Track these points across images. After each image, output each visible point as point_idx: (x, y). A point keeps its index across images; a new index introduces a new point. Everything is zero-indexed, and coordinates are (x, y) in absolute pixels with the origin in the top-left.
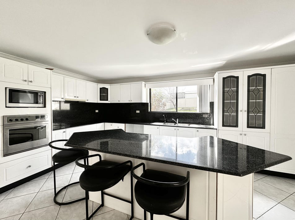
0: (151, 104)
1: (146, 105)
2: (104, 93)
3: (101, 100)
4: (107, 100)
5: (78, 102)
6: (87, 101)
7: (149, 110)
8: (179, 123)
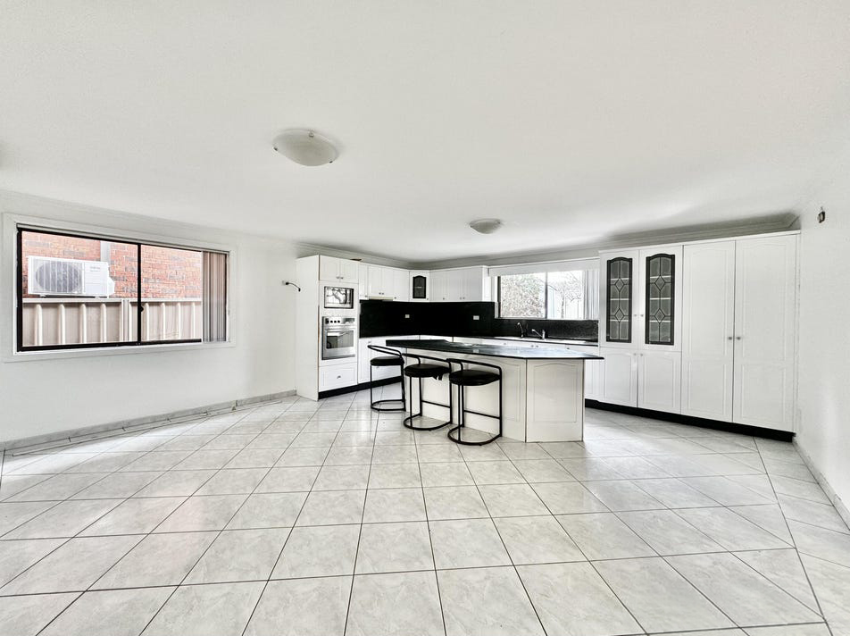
0: (499, 303)
1: (490, 306)
2: (419, 284)
3: (414, 297)
4: (425, 297)
5: (381, 301)
6: (394, 300)
7: (496, 316)
8: (546, 337)
